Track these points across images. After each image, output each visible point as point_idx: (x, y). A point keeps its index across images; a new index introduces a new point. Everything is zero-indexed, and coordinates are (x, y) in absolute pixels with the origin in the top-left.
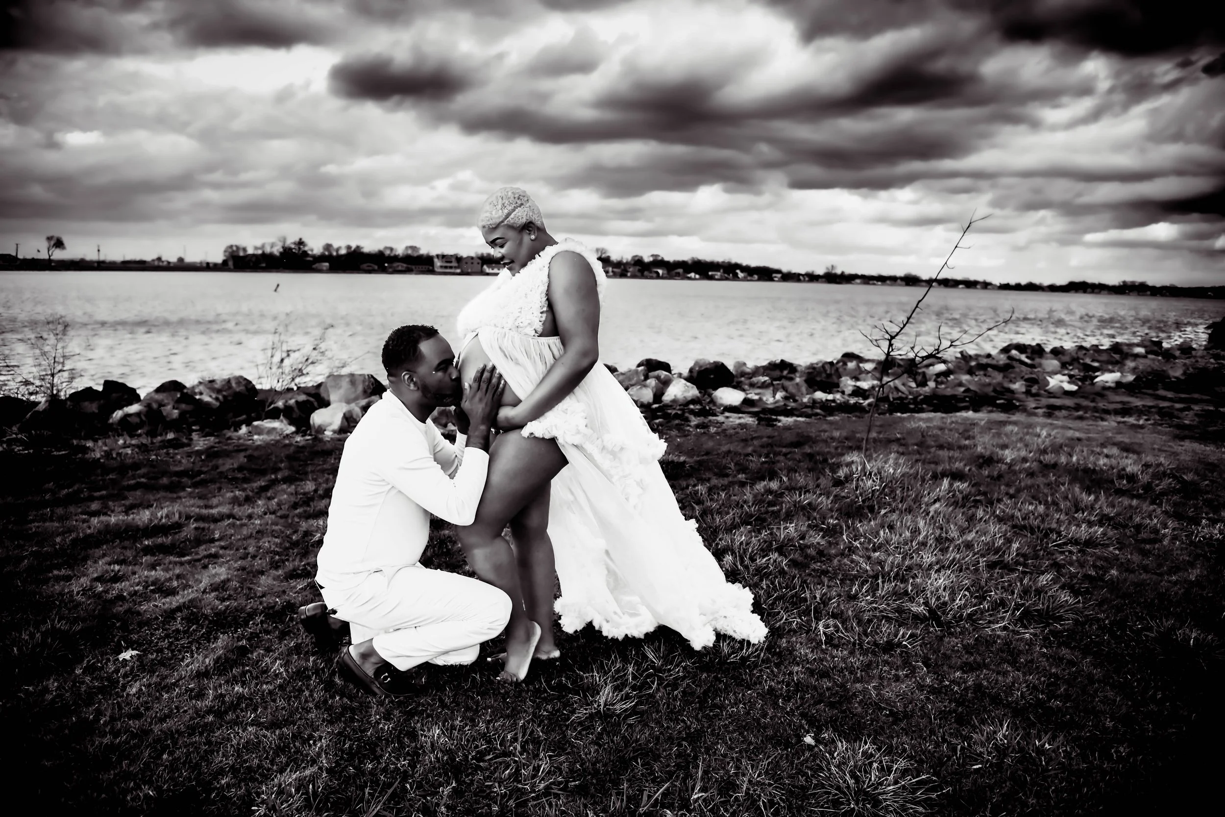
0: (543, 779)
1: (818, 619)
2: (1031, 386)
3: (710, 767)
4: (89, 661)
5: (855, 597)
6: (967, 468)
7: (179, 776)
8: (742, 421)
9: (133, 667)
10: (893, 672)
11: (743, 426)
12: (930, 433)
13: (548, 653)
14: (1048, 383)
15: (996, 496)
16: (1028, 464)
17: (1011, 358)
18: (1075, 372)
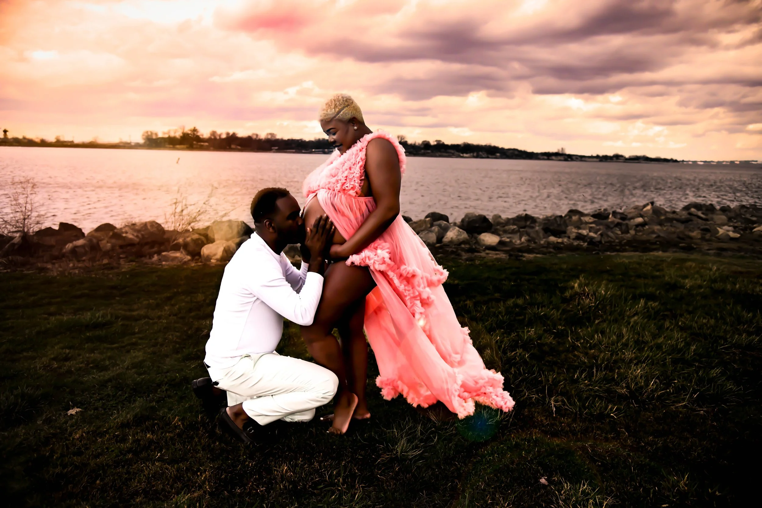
0: (358, 503)
1: (550, 396)
2: (705, 234)
3: (474, 498)
4: (47, 415)
5: (577, 381)
6: (658, 292)
7: (107, 496)
8: (498, 256)
9: (77, 420)
10: (604, 435)
11: (498, 260)
12: (631, 267)
13: (363, 415)
14: (718, 232)
15: (678, 312)
16: (703, 290)
17: (690, 214)
18: (739, 224)
